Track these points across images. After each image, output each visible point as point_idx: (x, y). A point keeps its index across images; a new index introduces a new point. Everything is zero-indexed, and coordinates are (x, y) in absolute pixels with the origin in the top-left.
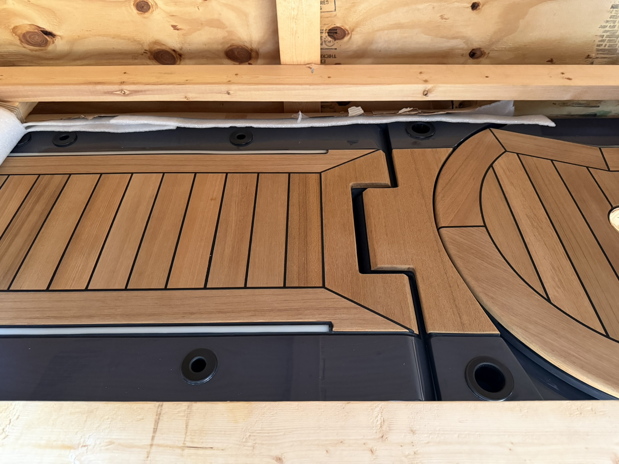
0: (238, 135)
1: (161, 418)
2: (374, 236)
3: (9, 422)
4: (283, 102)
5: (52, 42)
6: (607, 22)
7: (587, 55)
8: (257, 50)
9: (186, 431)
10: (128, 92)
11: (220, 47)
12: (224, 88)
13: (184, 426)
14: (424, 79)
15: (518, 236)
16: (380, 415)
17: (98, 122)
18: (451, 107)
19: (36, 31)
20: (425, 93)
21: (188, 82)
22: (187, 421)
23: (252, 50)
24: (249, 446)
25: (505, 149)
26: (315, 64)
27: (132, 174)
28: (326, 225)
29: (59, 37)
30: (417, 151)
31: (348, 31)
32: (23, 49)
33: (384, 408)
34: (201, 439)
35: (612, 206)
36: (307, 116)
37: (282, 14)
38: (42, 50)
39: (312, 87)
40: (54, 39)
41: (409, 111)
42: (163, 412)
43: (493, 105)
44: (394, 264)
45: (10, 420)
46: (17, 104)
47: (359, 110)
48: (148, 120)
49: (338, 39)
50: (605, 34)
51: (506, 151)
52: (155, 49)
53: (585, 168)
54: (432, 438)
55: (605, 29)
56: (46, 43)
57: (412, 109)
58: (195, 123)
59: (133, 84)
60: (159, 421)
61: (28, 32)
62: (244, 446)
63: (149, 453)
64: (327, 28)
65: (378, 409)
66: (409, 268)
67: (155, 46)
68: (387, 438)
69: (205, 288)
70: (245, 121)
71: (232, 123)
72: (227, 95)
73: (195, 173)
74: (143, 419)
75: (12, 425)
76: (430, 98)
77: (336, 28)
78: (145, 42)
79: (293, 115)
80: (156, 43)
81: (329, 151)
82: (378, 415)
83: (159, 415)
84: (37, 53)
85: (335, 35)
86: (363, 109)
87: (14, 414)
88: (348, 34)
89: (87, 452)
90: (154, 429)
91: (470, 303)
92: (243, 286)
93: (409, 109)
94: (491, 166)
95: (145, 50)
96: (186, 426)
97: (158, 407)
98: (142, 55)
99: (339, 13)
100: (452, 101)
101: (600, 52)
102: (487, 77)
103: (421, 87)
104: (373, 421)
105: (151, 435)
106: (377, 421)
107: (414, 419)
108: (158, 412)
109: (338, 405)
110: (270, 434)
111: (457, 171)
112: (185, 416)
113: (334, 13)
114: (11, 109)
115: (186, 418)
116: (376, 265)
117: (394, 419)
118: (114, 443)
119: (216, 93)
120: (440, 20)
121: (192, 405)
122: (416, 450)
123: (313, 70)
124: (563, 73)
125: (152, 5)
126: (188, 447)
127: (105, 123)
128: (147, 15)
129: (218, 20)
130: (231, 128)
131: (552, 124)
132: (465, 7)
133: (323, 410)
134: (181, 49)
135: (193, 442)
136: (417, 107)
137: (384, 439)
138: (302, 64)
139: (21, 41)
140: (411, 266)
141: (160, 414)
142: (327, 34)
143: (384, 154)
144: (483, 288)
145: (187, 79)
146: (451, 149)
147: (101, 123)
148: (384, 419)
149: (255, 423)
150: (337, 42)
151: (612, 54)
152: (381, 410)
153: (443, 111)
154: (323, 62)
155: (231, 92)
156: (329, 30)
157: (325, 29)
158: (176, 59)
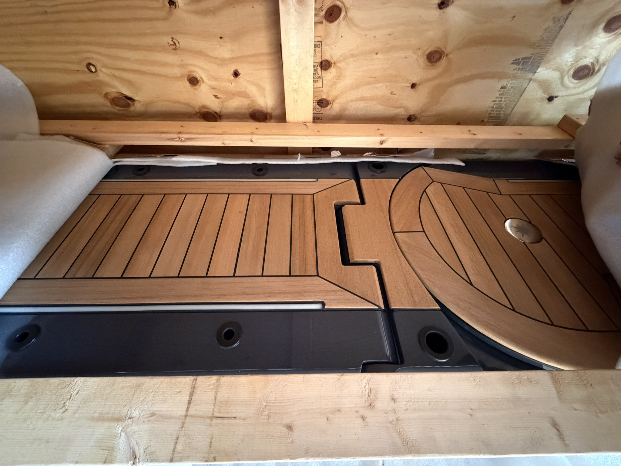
0: (258, 168)
1: (195, 391)
2: (351, 239)
3: (70, 396)
4: (287, 148)
5: (132, 105)
6: (497, 98)
7: (482, 119)
8: (271, 113)
9: (214, 403)
10: (184, 139)
11: (246, 111)
12: (249, 137)
13: (214, 398)
14: (381, 133)
15: (447, 239)
16: (367, 386)
17: (164, 159)
18: (396, 152)
19: (121, 96)
20: (381, 143)
21: (225, 132)
22: (216, 393)
23: (267, 113)
24: (265, 415)
25: (433, 180)
26: (309, 123)
27: (186, 194)
28: (318, 230)
29: (137, 102)
30: (377, 180)
31: (330, 102)
32: (113, 109)
33: (370, 379)
34: (227, 409)
35: (506, 218)
36: (304, 156)
37: (288, 87)
38: (126, 110)
39: (307, 137)
40: (134, 103)
41: (370, 155)
42: (197, 385)
43: (423, 151)
44: (366, 259)
45: (71, 395)
46: (107, 146)
47: (338, 153)
48: (197, 158)
49: (323, 107)
50: (495, 106)
51: (433, 181)
52: (202, 111)
53: (486, 193)
54: (409, 406)
55: (495, 103)
56: (128, 106)
57: (372, 153)
58: (230, 161)
59: (187, 133)
60: (193, 393)
61: (115, 97)
62: (261, 415)
63: (183, 423)
64: (317, 99)
65: (365, 380)
66: (376, 261)
67: (203, 109)
68: (374, 406)
69: (234, 276)
70: (263, 160)
71: (254, 161)
72: (251, 142)
73: (229, 194)
74: (180, 392)
75: (72, 400)
76: (385, 146)
77: (322, 100)
78: (196, 106)
79: (294, 156)
80: (204, 107)
81: (319, 179)
82: (366, 385)
83: (193, 388)
84: (124, 112)
85: (322, 104)
86: (340, 152)
87: (75, 389)
88: (331, 103)
89: (132, 424)
90: (189, 401)
91: (418, 286)
92: (261, 275)
93: (370, 153)
94: (425, 191)
95: (196, 112)
96: (215, 397)
97: (193, 380)
98: (195, 115)
99: (325, 89)
100: (397, 149)
101: (490, 118)
102: (421, 133)
103: (379, 139)
104: (362, 391)
105: (186, 406)
106: (366, 390)
107: (394, 388)
108: (193, 385)
109: (335, 377)
110: (283, 404)
111: (403, 194)
112: (214, 388)
113: (322, 89)
114: (103, 149)
115: (215, 391)
116: (353, 259)
117: (378, 389)
118: (155, 415)
119: (243, 141)
120: (390, 95)
121: (220, 379)
122: (398, 416)
123: (308, 127)
124: (470, 131)
125: (199, 80)
126: (216, 417)
127: (169, 160)
128: (196, 87)
129: (245, 92)
130: (253, 164)
131: (463, 164)
132: (407, 87)
133: (323, 381)
134: (220, 112)
135: (220, 412)
136: (375, 152)
137: (372, 407)
138: (300, 122)
139: (111, 104)
140: (378, 260)
141: (195, 387)
142: (316, 103)
143: (355, 182)
144: (427, 275)
145: (224, 131)
146: (398, 180)
147: (166, 160)
148: (370, 388)
149: (270, 394)
150: (323, 109)
151: (497, 120)
152: (368, 381)
153: (392, 155)
154: (314, 122)
155: (253, 140)
156: (318, 101)
157: (315, 100)
158: (218, 119)
